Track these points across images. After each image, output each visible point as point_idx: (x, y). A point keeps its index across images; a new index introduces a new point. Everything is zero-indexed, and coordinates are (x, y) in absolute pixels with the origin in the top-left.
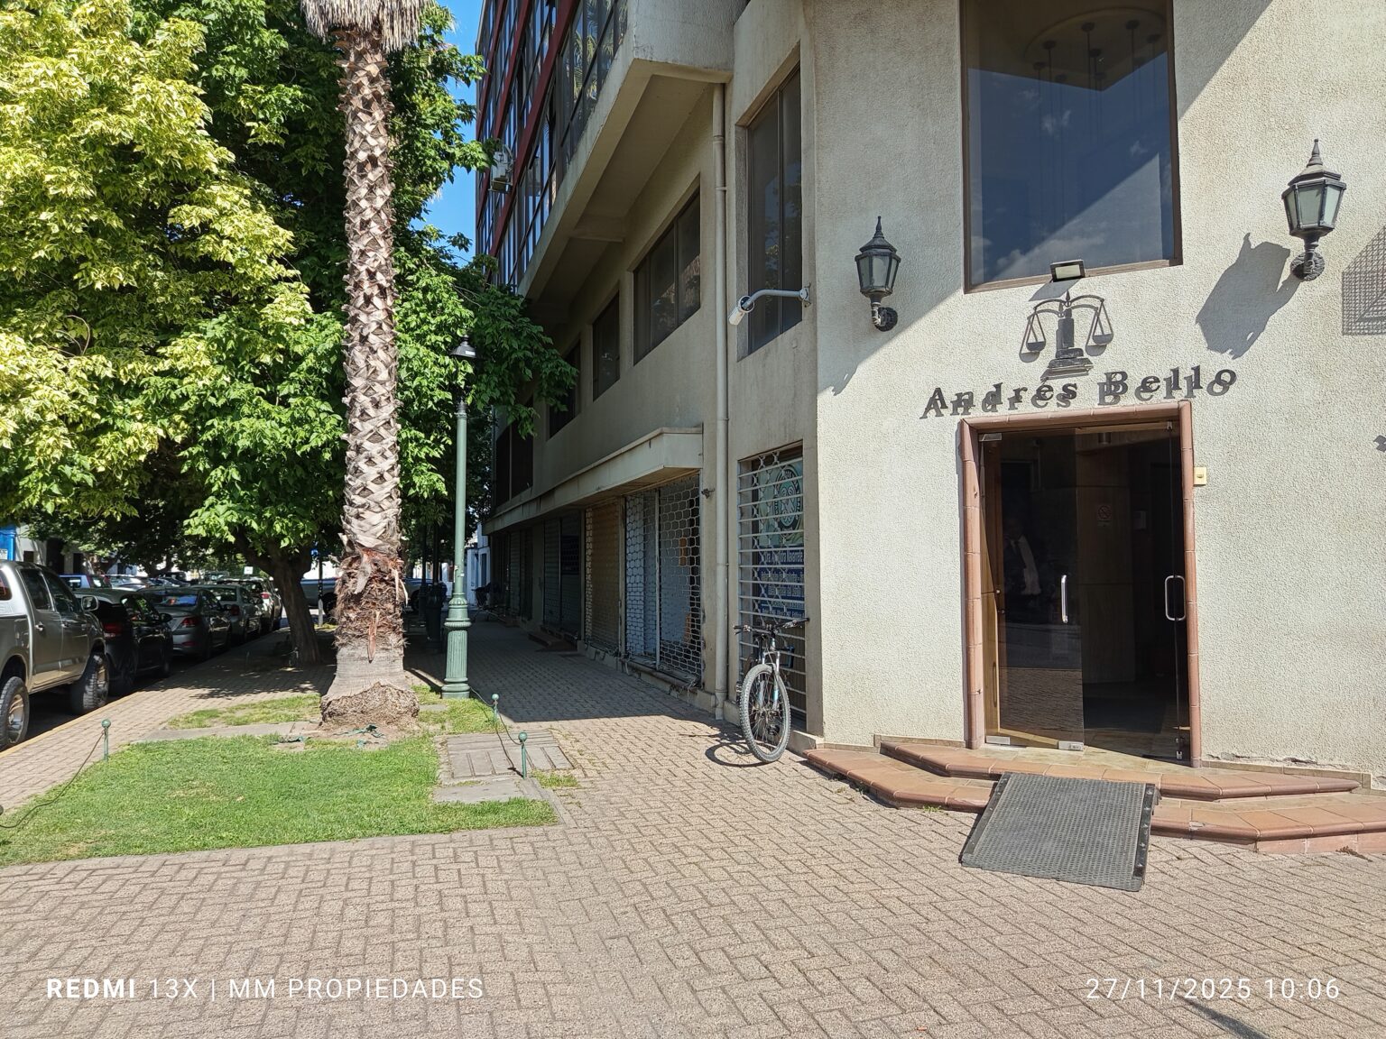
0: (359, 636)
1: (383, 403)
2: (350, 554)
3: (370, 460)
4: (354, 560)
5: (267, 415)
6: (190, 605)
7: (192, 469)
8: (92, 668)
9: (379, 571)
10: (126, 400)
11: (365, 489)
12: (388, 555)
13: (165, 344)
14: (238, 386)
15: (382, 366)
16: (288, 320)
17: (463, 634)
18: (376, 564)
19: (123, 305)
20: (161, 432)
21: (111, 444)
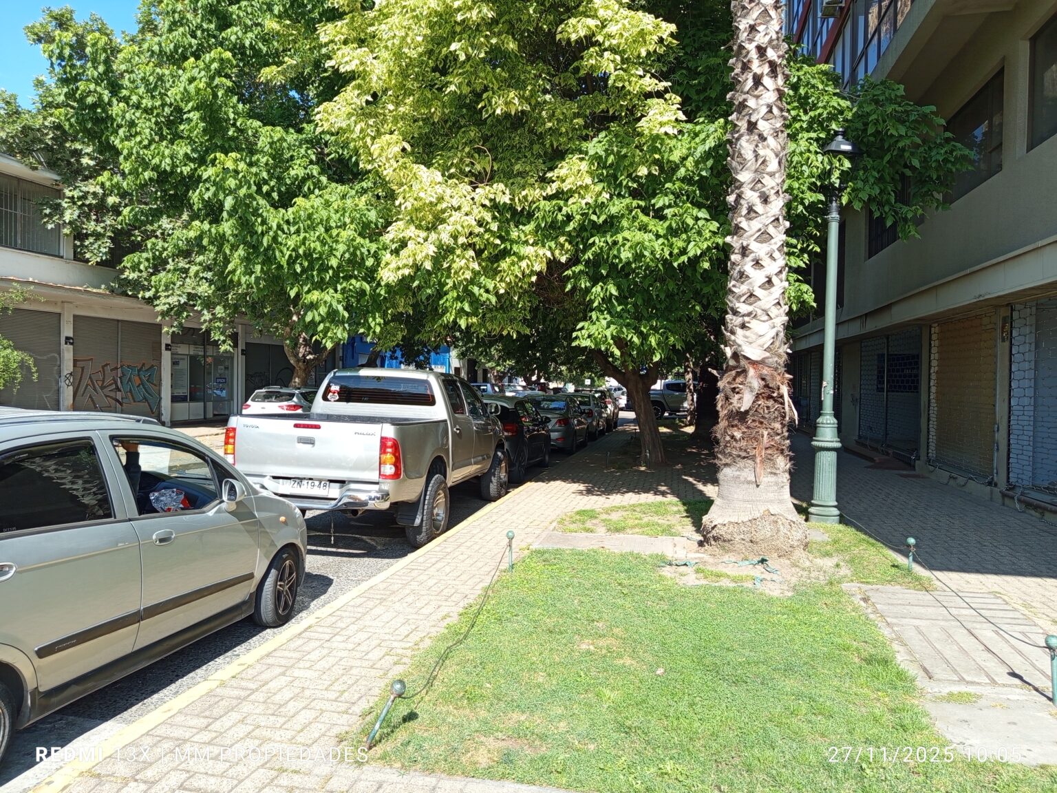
0: (744, 458)
1: (772, 198)
2: (734, 368)
3: (757, 263)
4: (738, 374)
5: (644, 228)
6: (560, 409)
7: (574, 288)
8: (496, 462)
9: (767, 386)
10: (521, 227)
11: (752, 295)
12: (776, 369)
13: (551, 169)
14: (616, 203)
15: (773, 156)
16: (662, 130)
17: (833, 455)
18: (763, 379)
19: (517, 138)
20: (549, 254)
21: (509, 267)
